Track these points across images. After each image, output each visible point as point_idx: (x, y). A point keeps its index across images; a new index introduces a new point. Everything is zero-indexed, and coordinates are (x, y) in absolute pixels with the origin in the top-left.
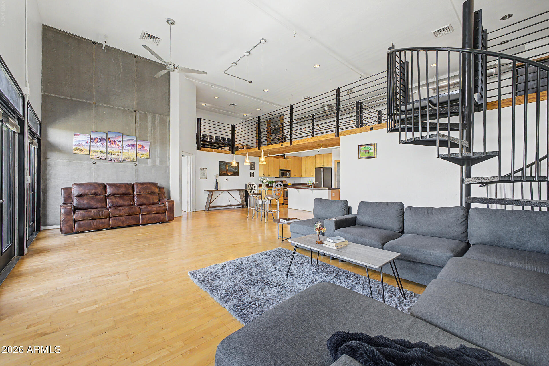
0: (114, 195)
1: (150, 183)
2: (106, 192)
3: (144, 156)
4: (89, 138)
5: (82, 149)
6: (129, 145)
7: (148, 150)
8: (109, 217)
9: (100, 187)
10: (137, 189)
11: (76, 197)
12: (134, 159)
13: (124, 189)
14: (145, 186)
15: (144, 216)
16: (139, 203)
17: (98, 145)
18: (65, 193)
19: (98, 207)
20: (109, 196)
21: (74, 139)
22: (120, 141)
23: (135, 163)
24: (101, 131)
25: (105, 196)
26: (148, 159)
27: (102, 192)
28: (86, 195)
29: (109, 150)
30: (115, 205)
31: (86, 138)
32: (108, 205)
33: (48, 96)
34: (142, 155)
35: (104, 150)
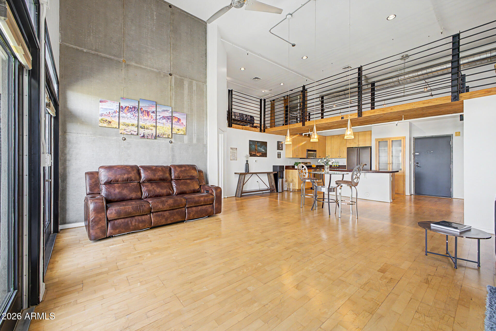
0: (150, 181)
1: (188, 165)
2: (140, 177)
3: (181, 132)
4: (118, 107)
5: (110, 121)
6: (164, 118)
7: (185, 124)
8: (151, 212)
9: (133, 170)
10: (175, 172)
11: (105, 184)
12: (169, 135)
13: (161, 173)
14: (183, 169)
15: (190, 209)
16: (179, 192)
17: (128, 117)
18: (90, 179)
19: (132, 198)
20: (143, 182)
21: (100, 107)
22: (153, 112)
23: (170, 140)
24: (132, 98)
25: (139, 182)
26: (185, 136)
27: (135, 178)
28: (117, 181)
29: (141, 123)
30: (152, 194)
31: (115, 107)
32: (144, 195)
33: (67, 47)
34: (178, 130)
35: (136, 123)
